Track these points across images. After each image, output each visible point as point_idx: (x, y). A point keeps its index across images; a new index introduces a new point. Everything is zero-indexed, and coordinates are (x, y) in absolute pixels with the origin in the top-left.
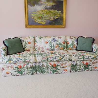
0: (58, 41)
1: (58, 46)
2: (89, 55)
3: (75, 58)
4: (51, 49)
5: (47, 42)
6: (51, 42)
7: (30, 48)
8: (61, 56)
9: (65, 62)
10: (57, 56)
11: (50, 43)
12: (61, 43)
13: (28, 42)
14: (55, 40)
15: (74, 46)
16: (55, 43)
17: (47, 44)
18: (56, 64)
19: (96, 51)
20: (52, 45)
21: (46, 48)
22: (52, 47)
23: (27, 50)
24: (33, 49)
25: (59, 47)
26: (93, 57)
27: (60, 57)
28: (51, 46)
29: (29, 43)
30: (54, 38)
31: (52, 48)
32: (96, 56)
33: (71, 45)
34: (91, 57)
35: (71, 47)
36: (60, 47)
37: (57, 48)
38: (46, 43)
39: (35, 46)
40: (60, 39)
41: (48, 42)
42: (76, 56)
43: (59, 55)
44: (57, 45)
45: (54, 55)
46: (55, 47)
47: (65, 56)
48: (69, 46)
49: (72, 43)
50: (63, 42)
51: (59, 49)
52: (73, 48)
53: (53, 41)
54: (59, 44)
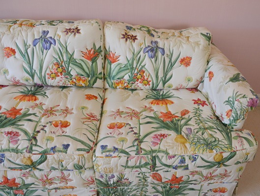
0: (60, 44)
1: (60, 70)
2: (190, 150)
3: (107, 166)
4: (31, 82)
5: (14, 51)
6: (29, 51)
8: (30, 151)
9: (59, 175)
10: (12, 146)
11: (23, 56)
12: (75, 56)
14: (46, 41)
15: (139, 76)
16: (49, 57)
17: (12, 58)
18: (14, 180)
19: (236, 120)
20: (36, 66)
21: (9, 77)
22: (33, 76)
25: (69, 73)
26: (211, 159)
27: (27, 155)
28: (31, 68)
30: (45, 33)
31: (36, 77)
32: (225, 155)
33: (126, 68)
34: (195, 159)
35: (127, 77)
40: (71, 36)
41: (16, 50)
42: (116, 149)
43: (23, 144)
45: (5, 136)
46: (48, 74)
47: (54, 152)
48: (118, 73)
49: (128, 61)
50: (85, 51)
51: (65, 82)
52: (135, 84)
53: (37, 46)
54: (65, 60)
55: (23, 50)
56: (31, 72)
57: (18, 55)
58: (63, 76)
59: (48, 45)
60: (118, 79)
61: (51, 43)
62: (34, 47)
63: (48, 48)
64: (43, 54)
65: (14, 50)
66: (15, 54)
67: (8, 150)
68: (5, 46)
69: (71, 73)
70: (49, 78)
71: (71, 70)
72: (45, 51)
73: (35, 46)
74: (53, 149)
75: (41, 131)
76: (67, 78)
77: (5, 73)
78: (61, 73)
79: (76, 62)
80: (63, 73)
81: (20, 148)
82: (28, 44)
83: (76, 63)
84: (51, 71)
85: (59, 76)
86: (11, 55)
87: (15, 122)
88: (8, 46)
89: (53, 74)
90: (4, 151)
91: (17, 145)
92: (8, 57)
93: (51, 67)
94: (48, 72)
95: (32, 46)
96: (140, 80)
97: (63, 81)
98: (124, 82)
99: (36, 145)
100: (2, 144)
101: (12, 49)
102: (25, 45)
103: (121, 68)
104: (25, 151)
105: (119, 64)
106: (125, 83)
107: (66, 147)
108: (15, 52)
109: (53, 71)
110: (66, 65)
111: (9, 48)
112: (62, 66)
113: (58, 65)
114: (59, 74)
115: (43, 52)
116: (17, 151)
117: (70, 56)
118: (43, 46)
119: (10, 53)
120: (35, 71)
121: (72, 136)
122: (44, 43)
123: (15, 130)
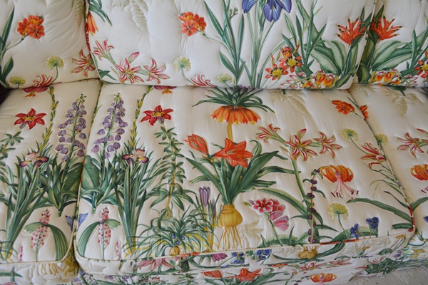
0: (301, 9)
1: (293, 61)
4: (231, 84)
5: (201, 22)
6: (235, 22)
7: (50, 73)
8: (316, 239)
10: (282, 233)
11: (222, 33)
12: (323, 35)
13: (17, 19)
16: (275, 35)
17: (197, 36)
20: (246, 54)
21: (191, 73)
23: (28, 84)
24: (80, 75)
27: (312, 246)
28: (236, 57)
29: (23, 27)
31: (244, 75)
33: (406, 50)
35: (402, 67)
36: (315, 68)
37: (284, 78)
38: (190, 30)
39: (93, 44)
41: (207, 20)
43: (300, 227)
44: (290, 51)
45: (257, 211)
46: (267, 70)
47: (356, 236)
48: (387, 59)
49: (415, 38)
50: (345, 24)
51: (295, 84)
52: (411, 79)
53: (251, 12)
54: (304, 42)
55: (221, 20)
56: (236, 65)
57: (210, 28)
58: (294, 73)
59: (275, 10)
60: (385, 69)
61: (282, 7)
62: (245, 15)
63: (275, 16)
64: (262, 30)
65: (202, 19)
66: (203, 28)
67: (277, 242)
68: (183, 11)
69: (310, 68)
70: (267, 77)
71: (311, 63)
72: (267, 23)
73: (246, 11)
74: (355, 230)
75: (314, 193)
76: (301, 77)
77: (182, 66)
78: (293, 67)
79: (324, 46)
80: (296, 68)
81: (296, 234)
82: (231, 7)
83: (323, 49)
84: (274, 65)
85: (287, 73)
86: (196, 30)
87: (256, 177)
88: (189, 10)
89: (278, 71)
90: (269, 244)
91: (289, 228)
92: (190, 34)
93: (275, 56)
94: (269, 65)
95: (240, 11)
96: (423, 73)
97: (293, 82)
98: (392, 76)
99: (323, 226)
100: (262, 230)
101: (197, 16)
102: (226, 9)
103: (396, 50)
104: (306, 240)
105: (396, 42)
106: (395, 76)
107: (374, 222)
108: (205, 24)
109: (278, 64)
110: (305, 52)
111: (190, 14)
112: (296, 55)
113: (290, 52)
114: (289, 70)
115: (262, 26)
116: (293, 241)
117: (315, 35)
118: (265, 13)
119: (195, 26)
120: (244, 63)
121: (372, 200)
122: (267, 6)
123: (268, 197)
